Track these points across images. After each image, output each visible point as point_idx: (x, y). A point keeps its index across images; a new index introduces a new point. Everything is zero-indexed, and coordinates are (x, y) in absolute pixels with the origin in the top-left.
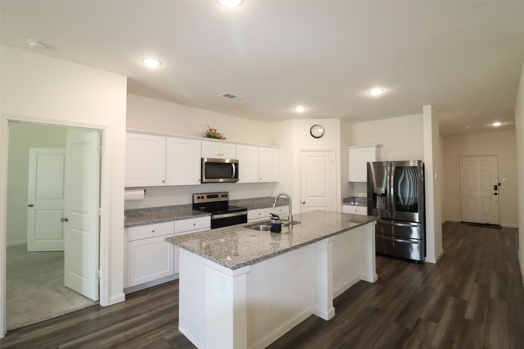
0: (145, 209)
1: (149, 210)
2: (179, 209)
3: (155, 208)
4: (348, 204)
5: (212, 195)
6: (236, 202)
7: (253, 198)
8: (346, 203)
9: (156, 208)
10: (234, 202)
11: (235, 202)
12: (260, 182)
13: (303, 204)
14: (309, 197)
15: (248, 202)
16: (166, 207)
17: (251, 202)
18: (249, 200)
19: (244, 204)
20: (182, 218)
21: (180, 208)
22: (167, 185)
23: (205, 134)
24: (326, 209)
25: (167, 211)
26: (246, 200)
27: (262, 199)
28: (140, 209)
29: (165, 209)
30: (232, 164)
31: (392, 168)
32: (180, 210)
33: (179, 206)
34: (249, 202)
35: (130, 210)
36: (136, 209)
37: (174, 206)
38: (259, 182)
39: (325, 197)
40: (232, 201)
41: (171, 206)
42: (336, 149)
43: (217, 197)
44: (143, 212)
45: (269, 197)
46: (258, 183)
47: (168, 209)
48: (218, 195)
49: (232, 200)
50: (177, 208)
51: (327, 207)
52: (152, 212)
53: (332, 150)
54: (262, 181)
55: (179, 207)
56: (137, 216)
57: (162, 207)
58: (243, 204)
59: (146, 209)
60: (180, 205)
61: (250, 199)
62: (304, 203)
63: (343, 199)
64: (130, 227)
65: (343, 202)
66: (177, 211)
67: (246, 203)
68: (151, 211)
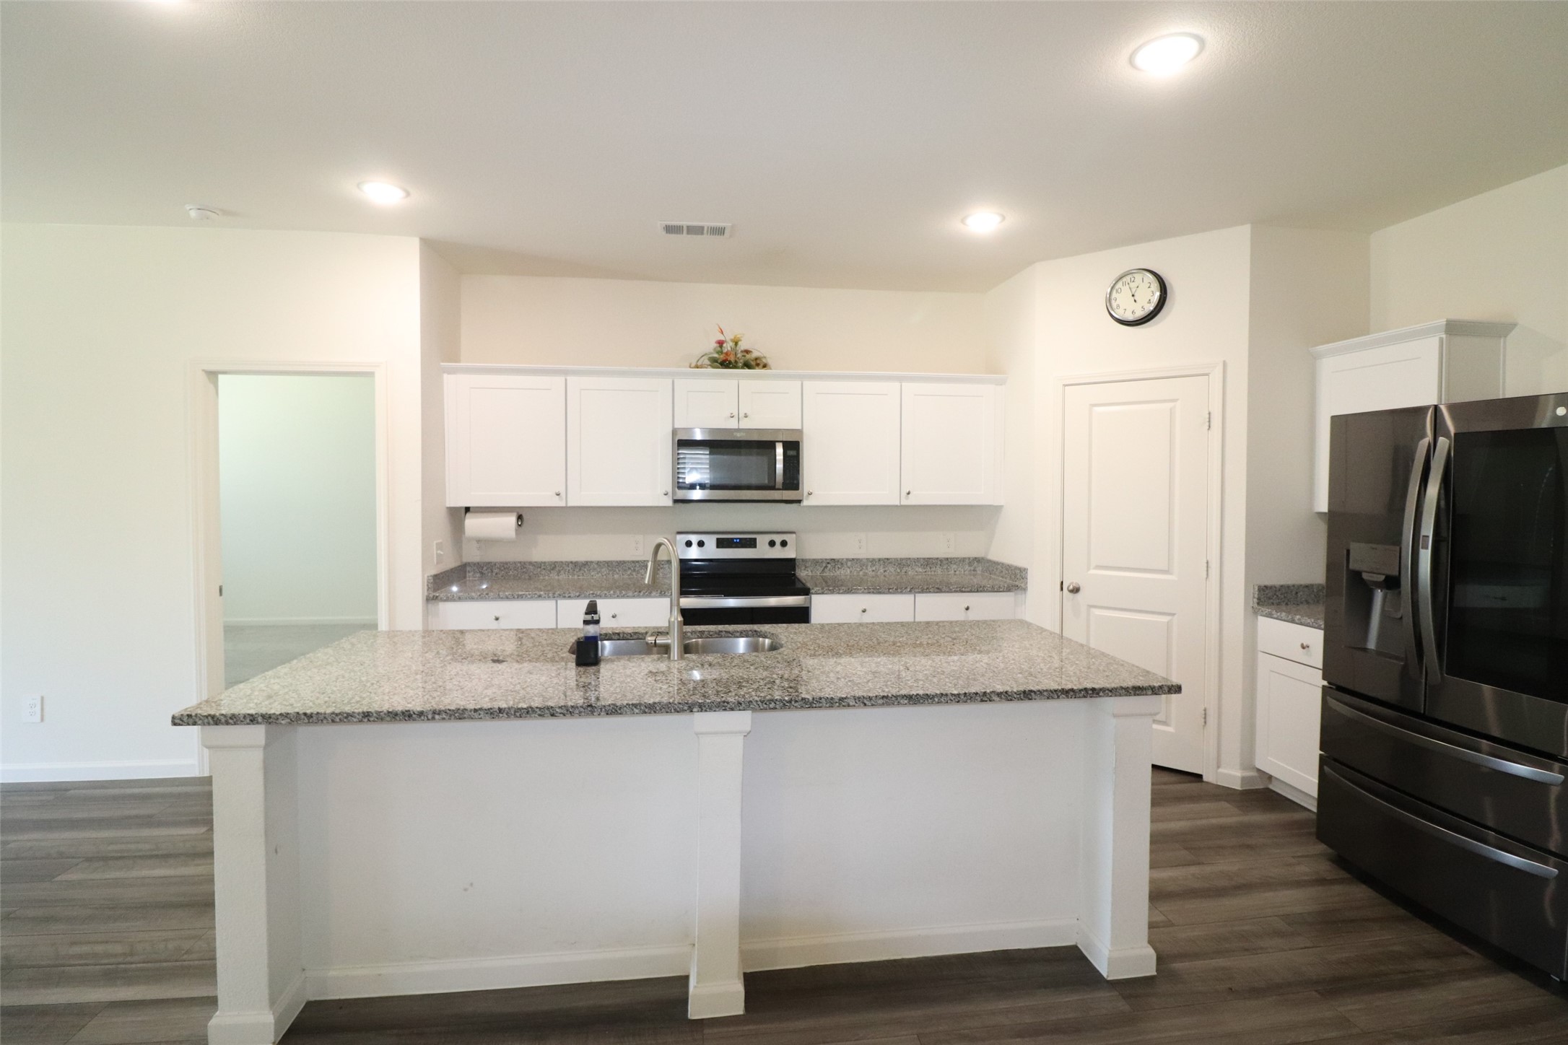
0: (543, 565)
1: (553, 566)
2: (634, 570)
3: (568, 564)
4: (1274, 612)
5: (736, 539)
6: (829, 566)
7: (901, 559)
8: (1267, 611)
9: (571, 562)
10: (824, 565)
11: (826, 567)
12: (904, 502)
13: (1071, 595)
14: (1098, 567)
15: (882, 571)
16: (598, 563)
17: (891, 569)
18: (886, 561)
19: (865, 574)
20: (577, 594)
21: (637, 569)
22: (569, 505)
23: (706, 358)
24: (1169, 624)
25: (600, 574)
26: (873, 561)
27: (945, 562)
28: (530, 563)
29: (595, 569)
30: (777, 444)
31: (1441, 439)
32: (639, 575)
33: (633, 562)
34: (885, 571)
35: (506, 563)
36: (520, 562)
37: (620, 561)
38: (902, 503)
39: (1167, 572)
40: (816, 562)
41: (611, 562)
42: (1225, 364)
43: (750, 547)
44: (539, 570)
45: (978, 560)
46: (897, 506)
47: (603, 570)
48: (755, 539)
49: (814, 560)
50: (629, 568)
51: (1176, 616)
52: (562, 572)
53: (1206, 371)
54: (912, 501)
55: (635, 566)
56: (525, 579)
57: (587, 562)
58: (861, 573)
59: (545, 563)
60: (638, 562)
61: (888, 559)
62: (1076, 590)
63: (1257, 589)
64: (442, 600)
65: (1258, 604)
66: (629, 575)
67: (871, 573)
68: (557, 568)
